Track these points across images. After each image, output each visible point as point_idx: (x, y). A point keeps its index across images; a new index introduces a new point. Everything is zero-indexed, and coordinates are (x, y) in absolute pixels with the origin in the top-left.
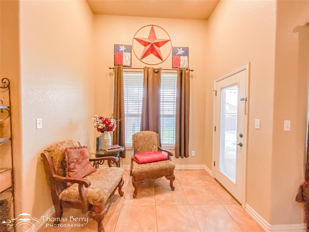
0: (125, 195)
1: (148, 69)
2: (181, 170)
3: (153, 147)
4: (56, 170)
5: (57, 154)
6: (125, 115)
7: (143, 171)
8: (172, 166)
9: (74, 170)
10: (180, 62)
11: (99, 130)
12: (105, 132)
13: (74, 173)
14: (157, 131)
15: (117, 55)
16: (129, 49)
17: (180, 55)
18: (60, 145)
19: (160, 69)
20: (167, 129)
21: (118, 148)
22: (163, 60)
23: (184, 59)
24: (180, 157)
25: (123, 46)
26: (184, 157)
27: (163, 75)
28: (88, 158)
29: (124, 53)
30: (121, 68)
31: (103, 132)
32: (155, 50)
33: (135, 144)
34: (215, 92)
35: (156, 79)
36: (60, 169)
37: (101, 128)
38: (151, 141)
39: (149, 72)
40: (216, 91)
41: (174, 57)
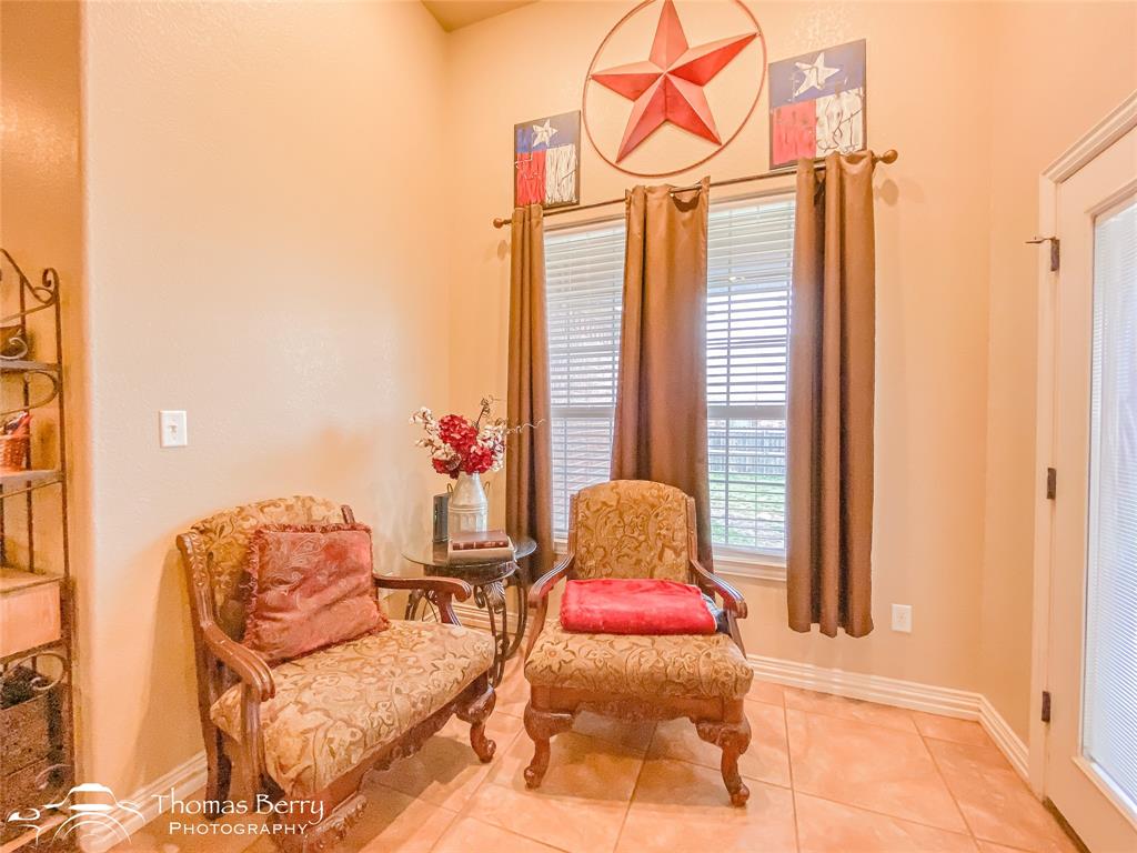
0: (500, 759)
1: (646, 196)
2: (823, 695)
3: (660, 559)
4: (219, 604)
5: (230, 544)
6: (552, 413)
7: (567, 670)
8: (727, 675)
9: (279, 615)
10: (812, 129)
11: (441, 466)
12: (463, 474)
13: (277, 625)
14: (692, 484)
15: (526, 167)
16: (571, 130)
17: (813, 94)
18: (254, 511)
19: (705, 187)
20: (748, 479)
21: (497, 545)
22: (723, 143)
23: (835, 110)
24: (815, 627)
25: (547, 124)
26: (841, 630)
27: (720, 217)
28: (364, 572)
29: (549, 152)
30: (534, 213)
31: (454, 474)
32: (681, 103)
33: (580, 534)
34: (1047, 246)
35: (683, 236)
36: (231, 602)
37: (444, 457)
38: (652, 529)
39: (650, 211)
40: (1055, 242)
41: (779, 112)
